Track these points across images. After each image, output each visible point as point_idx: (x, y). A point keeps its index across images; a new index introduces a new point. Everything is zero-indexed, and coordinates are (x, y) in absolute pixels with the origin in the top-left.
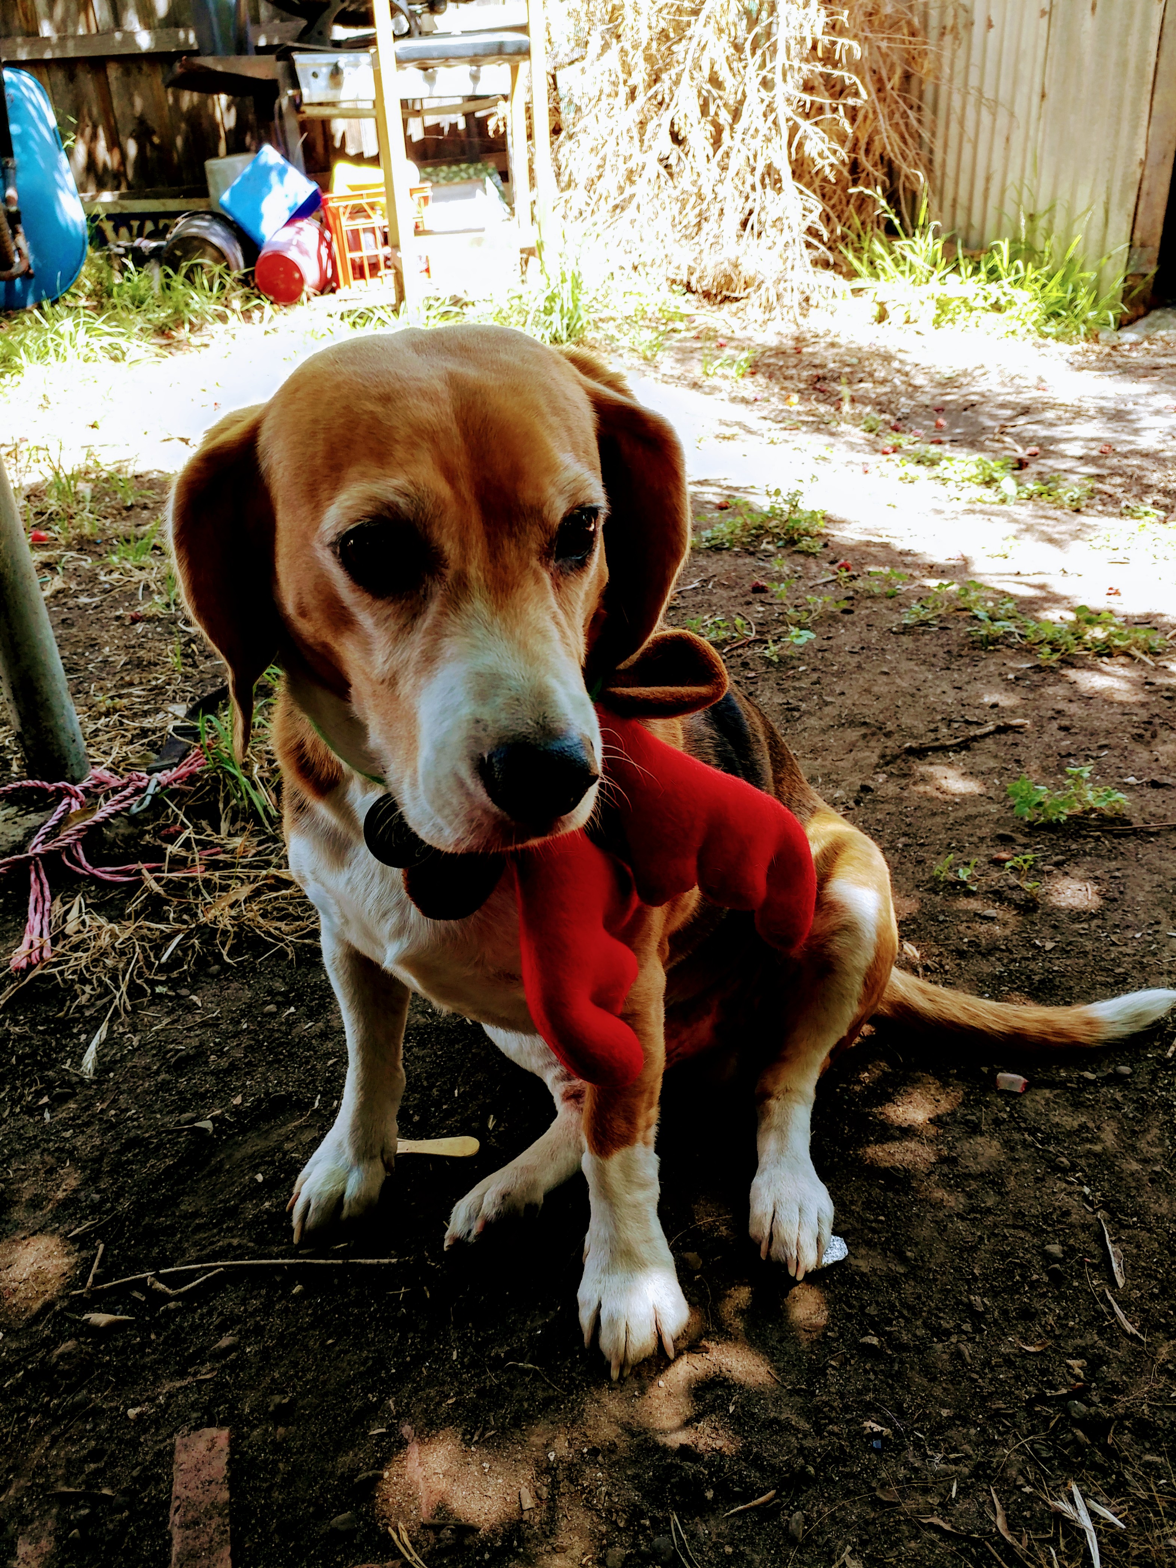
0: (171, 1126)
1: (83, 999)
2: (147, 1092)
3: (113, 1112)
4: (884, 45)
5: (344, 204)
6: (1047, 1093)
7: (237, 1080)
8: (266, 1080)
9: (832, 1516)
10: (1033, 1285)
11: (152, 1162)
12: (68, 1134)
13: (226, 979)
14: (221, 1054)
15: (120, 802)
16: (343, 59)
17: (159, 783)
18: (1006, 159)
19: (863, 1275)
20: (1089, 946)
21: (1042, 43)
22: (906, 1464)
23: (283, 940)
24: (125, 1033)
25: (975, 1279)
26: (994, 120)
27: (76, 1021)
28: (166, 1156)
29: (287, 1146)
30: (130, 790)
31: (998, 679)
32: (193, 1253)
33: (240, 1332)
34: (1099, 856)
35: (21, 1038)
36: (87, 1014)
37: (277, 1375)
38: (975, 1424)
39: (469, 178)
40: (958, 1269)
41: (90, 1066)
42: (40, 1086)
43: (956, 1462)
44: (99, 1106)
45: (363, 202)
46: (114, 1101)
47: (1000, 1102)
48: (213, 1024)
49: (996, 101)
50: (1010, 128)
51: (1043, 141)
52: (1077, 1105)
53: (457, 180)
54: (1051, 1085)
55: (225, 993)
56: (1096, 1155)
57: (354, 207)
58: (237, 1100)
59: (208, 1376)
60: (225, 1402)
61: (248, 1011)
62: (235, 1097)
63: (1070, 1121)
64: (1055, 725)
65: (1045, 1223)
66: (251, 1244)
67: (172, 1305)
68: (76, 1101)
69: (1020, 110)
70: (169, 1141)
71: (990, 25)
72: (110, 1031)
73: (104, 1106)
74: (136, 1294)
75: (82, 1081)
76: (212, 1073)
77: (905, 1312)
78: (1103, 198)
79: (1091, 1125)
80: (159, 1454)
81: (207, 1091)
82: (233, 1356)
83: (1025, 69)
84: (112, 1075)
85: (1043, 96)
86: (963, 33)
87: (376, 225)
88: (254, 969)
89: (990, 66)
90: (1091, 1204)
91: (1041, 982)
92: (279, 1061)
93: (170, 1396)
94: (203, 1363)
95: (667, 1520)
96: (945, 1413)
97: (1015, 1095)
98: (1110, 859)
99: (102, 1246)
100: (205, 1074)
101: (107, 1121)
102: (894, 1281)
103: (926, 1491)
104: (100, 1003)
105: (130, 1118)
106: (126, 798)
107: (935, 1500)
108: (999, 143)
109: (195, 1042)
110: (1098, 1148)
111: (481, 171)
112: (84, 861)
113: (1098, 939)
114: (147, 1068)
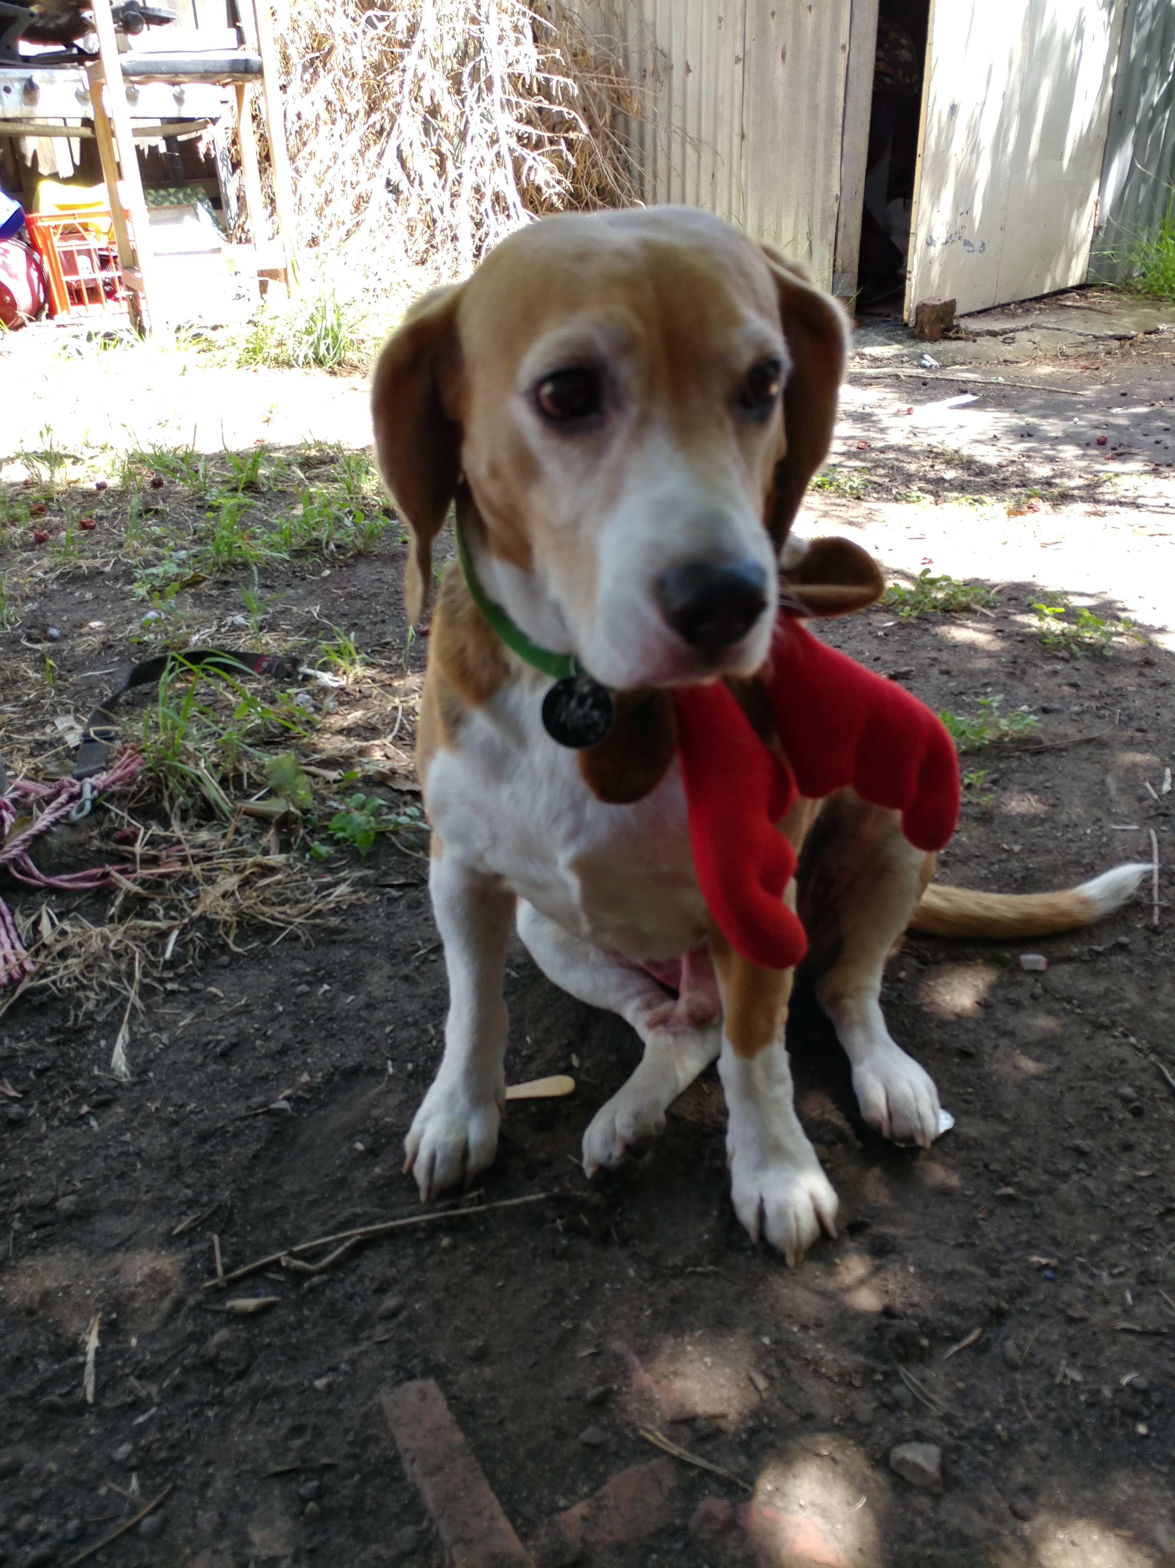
0: (243, 1113)
1: (90, 1006)
2: (200, 1085)
3: (171, 1109)
4: (594, 84)
5: (53, 224)
6: (1067, 968)
7: (296, 1059)
8: (326, 1055)
9: (1037, 1340)
10: (1121, 1122)
11: (235, 1150)
12: (127, 1137)
13: (240, 967)
14: (265, 1037)
15: (57, 809)
16: (38, 75)
17: (94, 788)
18: (714, 193)
19: (975, 1140)
20: (1051, 844)
21: (738, 88)
22: (1080, 1285)
23: (290, 923)
24: (148, 1033)
25: (1071, 1126)
26: (699, 157)
27: (90, 1028)
28: (247, 1142)
29: (375, 1113)
30: (63, 797)
31: (869, 637)
32: (316, 1228)
33: (400, 1292)
34: (1026, 772)
35: (31, 1052)
36: (100, 1019)
37: (458, 1323)
38: (1123, 1242)
39: (179, 203)
40: (1054, 1121)
41: (124, 1069)
42: (73, 1097)
43: (1121, 1274)
44: (152, 1106)
45: (76, 222)
46: (167, 1099)
47: (1030, 980)
48: (245, 1011)
49: (699, 140)
50: (714, 165)
51: (747, 177)
52: (1096, 974)
53: (166, 204)
54: (1069, 959)
55: (245, 981)
56: (1128, 1012)
57: (65, 227)
58: (305, 1078)
59: (386, 1337)
60: (416, 1356)
61: (278, 993)
62: (300, 1075)
63: (1097, 987)
64: (935, 671)
65: (1109, 1070)
66: (377, 1210)
67: (316, 1280)
68: (121, 1106)
69: (722, 148)
70: (247, 1127)
71: (688, 70)
72: (132, 1033)
73: (158, 1104)
74: (271, 1275)
75: (120, 1086)
76: (265, 1056)
77: (1025, 1163)
78: (806, 229)
79: (1114, 988)
80: (366, 1416)
81: (268, 1074)
82: (404, 1314)
83: (725, 112)
84: (151, 1074)
85: (743, 136)
86: (663, 77)
87: (91, 247)
88: (267, 955)
89: (691, 107)
90: (1140, 1050)
91: (1024, 878)
92: (333, 1036)
93: (353, 1362)
94: (372, 1326)
95: (896, 1372)
96: (1094, 1238)
97: (1041, 973)
98: (1036, 774)
99: (216, 1238)
100: (259, 1058)
101: (167, 1119)
102: (1004, 1140)
103: (1106, 1302)
104: (110, 1007)
105: (192, 1112)
106: (63, 805)
107: (1117, 1309)
108: (705, 179)
109: (233, 1031)
110: (1127, 1006)
111: (191, 196)
112: (36, 872)
113: (1056, 838)
114: (188, 1062)
